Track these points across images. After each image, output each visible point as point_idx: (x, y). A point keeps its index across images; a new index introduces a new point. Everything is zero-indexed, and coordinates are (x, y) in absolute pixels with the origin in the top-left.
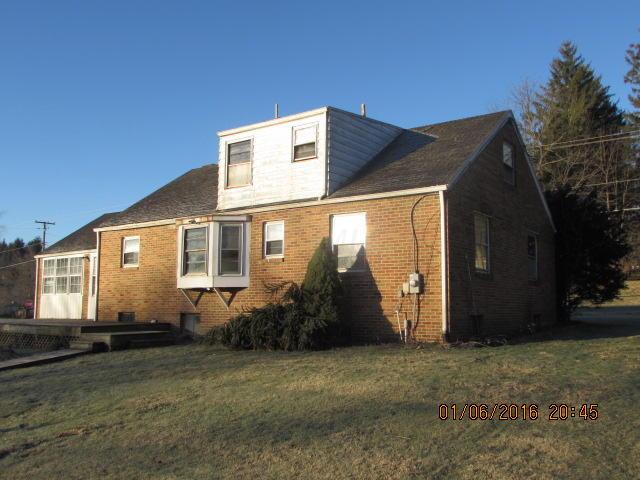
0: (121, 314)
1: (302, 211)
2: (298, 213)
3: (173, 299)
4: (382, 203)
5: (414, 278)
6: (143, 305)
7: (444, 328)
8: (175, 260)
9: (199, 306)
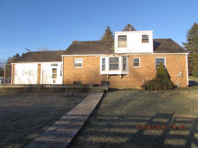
0: (74, 82)
1: (146, 55)
2: (145, 56)
3: (98, 77)
4: (170, 55)
5: (180, 73)
6: (85, 79)
7: (188, 84)
8: (99, 66)
9: (109, 79)
